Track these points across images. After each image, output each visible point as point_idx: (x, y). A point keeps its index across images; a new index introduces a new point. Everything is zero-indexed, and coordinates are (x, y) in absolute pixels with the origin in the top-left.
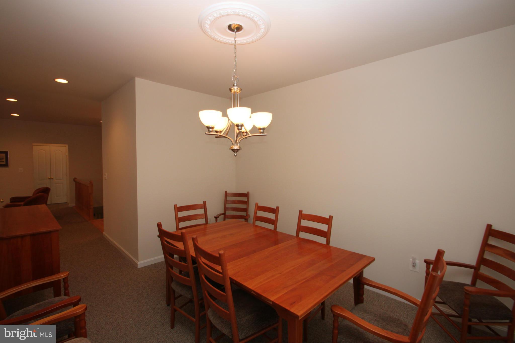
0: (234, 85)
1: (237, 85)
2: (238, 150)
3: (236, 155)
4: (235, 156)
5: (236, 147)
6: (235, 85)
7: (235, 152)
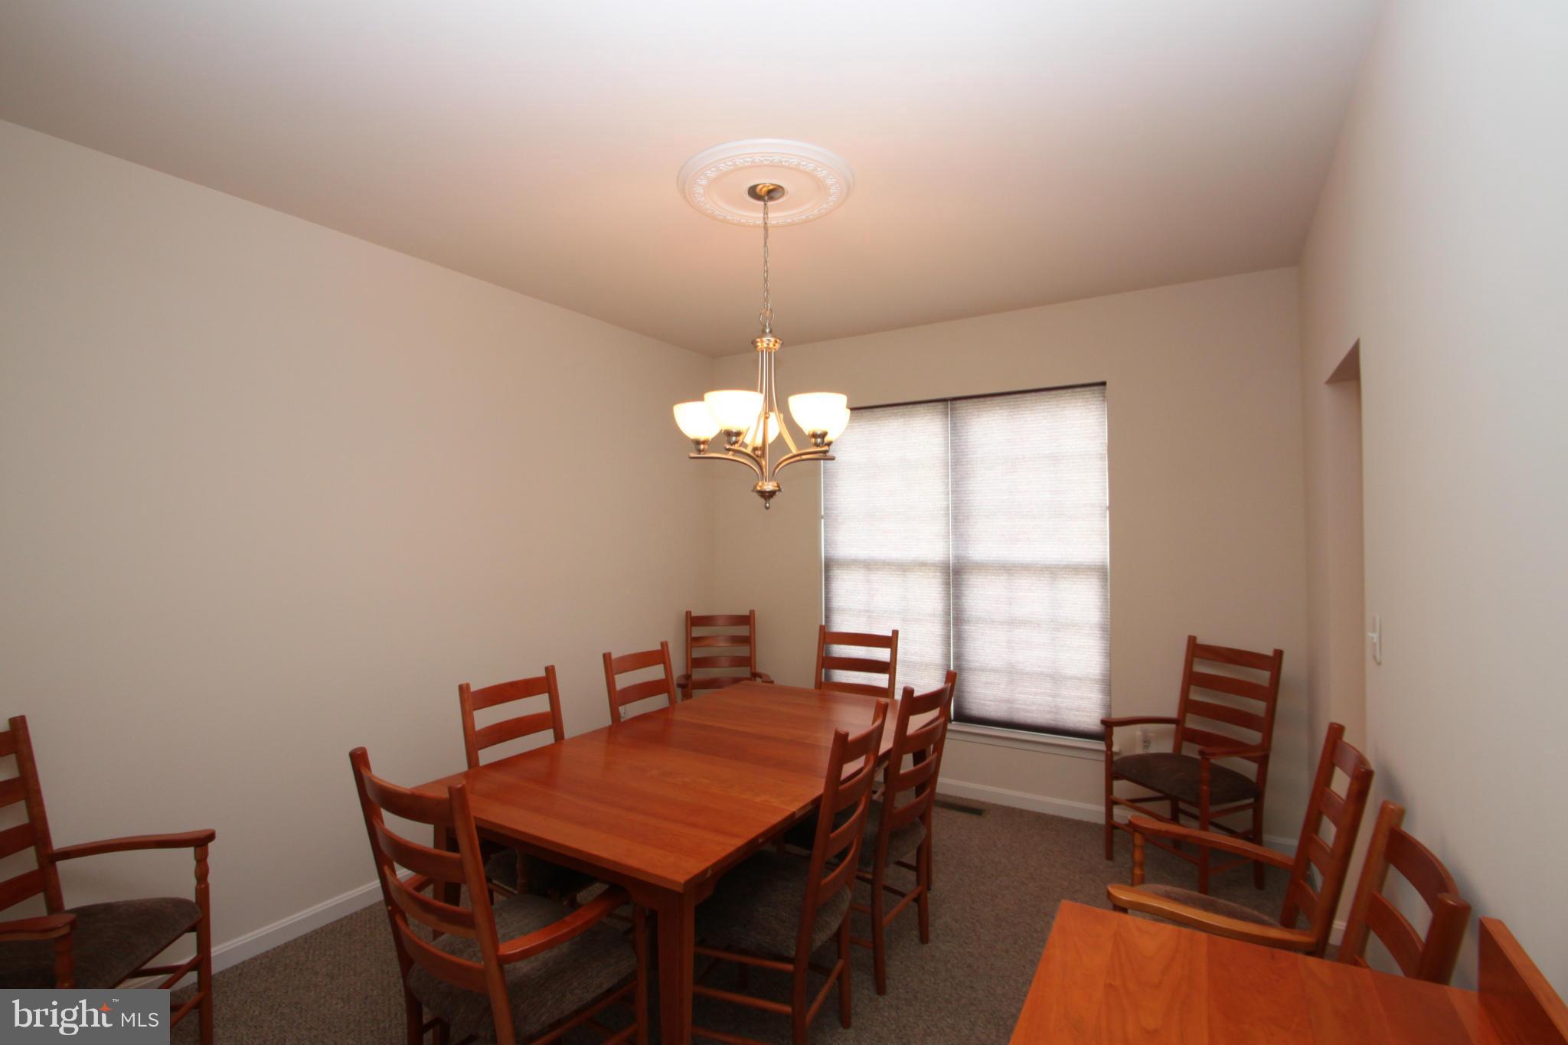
0: (764, 332)
1: (771, 332)
2: (772, 494)
3: (768, 505)
4: (767, 508)
5: (769, 486)
6: (768, 331)
7: (765, 499)
